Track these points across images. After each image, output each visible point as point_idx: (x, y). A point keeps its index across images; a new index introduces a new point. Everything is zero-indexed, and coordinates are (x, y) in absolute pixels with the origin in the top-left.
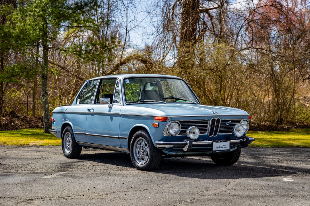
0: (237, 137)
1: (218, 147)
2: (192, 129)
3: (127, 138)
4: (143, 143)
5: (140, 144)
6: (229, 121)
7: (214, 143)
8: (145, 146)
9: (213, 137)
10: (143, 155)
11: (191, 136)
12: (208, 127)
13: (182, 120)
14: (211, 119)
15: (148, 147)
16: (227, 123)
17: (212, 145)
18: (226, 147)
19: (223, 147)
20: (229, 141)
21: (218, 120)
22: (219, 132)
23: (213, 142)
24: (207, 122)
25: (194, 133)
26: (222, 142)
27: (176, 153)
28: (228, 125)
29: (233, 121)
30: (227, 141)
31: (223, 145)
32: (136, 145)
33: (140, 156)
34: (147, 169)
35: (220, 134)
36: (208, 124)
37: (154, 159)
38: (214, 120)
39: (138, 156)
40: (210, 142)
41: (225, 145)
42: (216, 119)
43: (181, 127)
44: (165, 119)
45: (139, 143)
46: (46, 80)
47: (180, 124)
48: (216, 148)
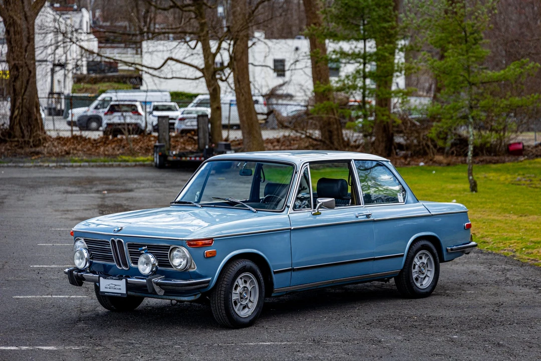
7: (101, 279)
9: (123, 269)
11: (77, 263)
14: (111, 240)
16: (140, 249)
18: (120, 289)
19: (115, 289)
20: (124, 280)
21: (119, 242)
22: (134, 263)
23: (99, 277)
26: (112, 279)
28: (143, 252)
29: (151, 247)
30: (120, 278)
31: (116, 285)
35: (135, 266)
38: (114, 241)
41: (118, 285)
42: (116, 241)
47: (85, 243)
48: (105, 288)
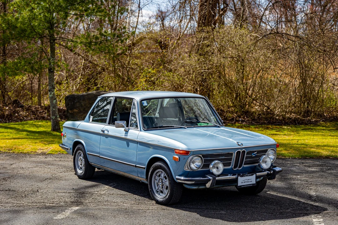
0: (264, 169)
1: (243, 181)
2: (215, 164)
3: (145, 168)
4: (162, 175)
5: (159, 176)
6: (256, 151)
7: (239, 177)
8: (164, 179)
9: (238, 170)
10: (162, 188)
11: (214, 171)
12: (232, 160)
13: (205, 153)
14: (236, 152)
15: (167, 180)
16: (253, 154)
17: (237, 179)
18: (251, 181)
19: (248, 182)
20: (255, 175)
21: (244, 152)
22: (245, 164)
23: (238, 177)
24: (231, 155)
25: (217, 168)
26: (247, 176)
27: (197, 187)
28: (254, 156)
29: (259, 152)
30: (252, 175)
31: (248, 180)
32: (155, 177)
33: (159, 189)
34: (166, 203)
35: (245, 166)
36: (232, 156)
37: (175, 194)
38: (239, 152)
39: (157, 188)
40: (234, 177)
41: (250, 179)
42: (241, 151)
43: (203, 160)
44: (187, 153)
45: (158, 174)
46: (53, 73)
47: (202, 158)
48: (241, 183)
